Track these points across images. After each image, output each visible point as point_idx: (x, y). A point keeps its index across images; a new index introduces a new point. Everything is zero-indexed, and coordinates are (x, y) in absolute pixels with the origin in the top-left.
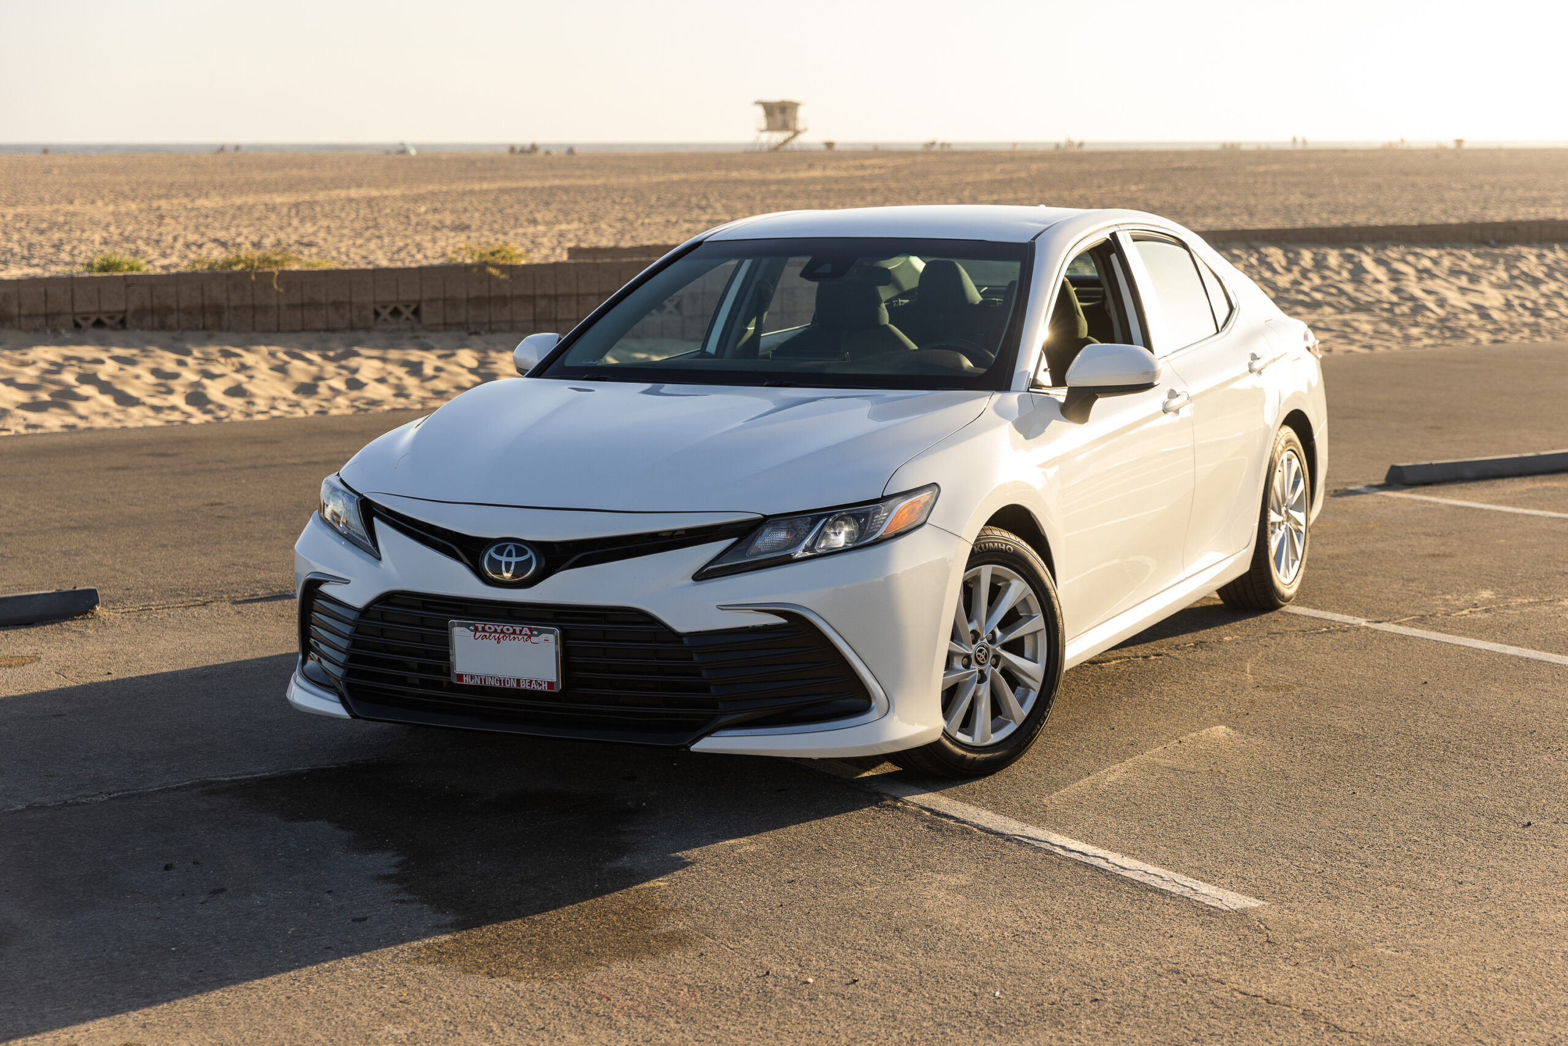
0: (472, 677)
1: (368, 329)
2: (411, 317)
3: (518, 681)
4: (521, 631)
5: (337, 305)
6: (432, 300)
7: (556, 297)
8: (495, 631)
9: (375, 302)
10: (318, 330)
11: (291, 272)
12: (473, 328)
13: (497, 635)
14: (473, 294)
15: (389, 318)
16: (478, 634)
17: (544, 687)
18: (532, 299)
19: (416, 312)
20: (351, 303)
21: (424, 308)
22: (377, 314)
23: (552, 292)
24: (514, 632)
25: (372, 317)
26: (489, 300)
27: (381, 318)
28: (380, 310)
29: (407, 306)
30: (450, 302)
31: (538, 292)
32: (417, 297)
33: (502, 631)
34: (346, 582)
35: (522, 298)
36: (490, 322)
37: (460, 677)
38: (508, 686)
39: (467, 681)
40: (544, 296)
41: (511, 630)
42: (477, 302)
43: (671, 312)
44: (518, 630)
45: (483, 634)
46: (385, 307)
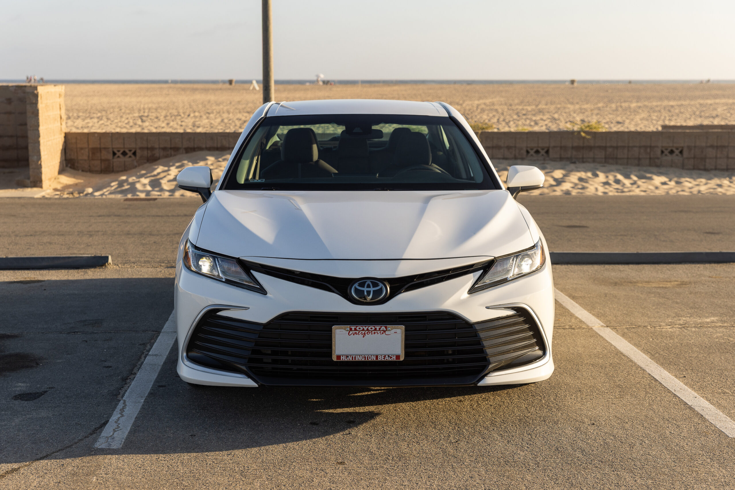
0: (347, 357)
1: (522, 159)
2: (545, 154)
3: (377, 357)
4: (380, 329)
5: (509, 148)
6: (555, 147)
7: (617, 147)
8: (363, 330)
9: (527, 147)
10: (499, 159)
11: (488, 132)
12: (573, 160)
13: (363, 332)
14: (575, 144)
15: (534, 154)
16: (351, 332)
17: (394, 358)
18: (605, 148)
19: (547, 152)
20: (515, 147)
21: (551, 151)
22: (528, 152)
23: (615, 145)
24: (375, 329)
25: (525, 153)
26: (583, 148)
27: (530, 154)
28: (530, 150)
29: (543, 149)
30: (564, 148)
31: (608, 145)
32: (547, 145)
33: (368, 330)
34: (247, 308)
35: (600, 147)
36: (583, 158)
37: (339, 357)
38: (370, 360)
39: (343, 359)
40: (611, 147)
41: (374, 328)
42: (577, 148)
43: (677, 155)
44: (378, 328)
45: (354, 332)
46: (532, 149)
